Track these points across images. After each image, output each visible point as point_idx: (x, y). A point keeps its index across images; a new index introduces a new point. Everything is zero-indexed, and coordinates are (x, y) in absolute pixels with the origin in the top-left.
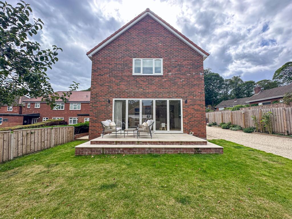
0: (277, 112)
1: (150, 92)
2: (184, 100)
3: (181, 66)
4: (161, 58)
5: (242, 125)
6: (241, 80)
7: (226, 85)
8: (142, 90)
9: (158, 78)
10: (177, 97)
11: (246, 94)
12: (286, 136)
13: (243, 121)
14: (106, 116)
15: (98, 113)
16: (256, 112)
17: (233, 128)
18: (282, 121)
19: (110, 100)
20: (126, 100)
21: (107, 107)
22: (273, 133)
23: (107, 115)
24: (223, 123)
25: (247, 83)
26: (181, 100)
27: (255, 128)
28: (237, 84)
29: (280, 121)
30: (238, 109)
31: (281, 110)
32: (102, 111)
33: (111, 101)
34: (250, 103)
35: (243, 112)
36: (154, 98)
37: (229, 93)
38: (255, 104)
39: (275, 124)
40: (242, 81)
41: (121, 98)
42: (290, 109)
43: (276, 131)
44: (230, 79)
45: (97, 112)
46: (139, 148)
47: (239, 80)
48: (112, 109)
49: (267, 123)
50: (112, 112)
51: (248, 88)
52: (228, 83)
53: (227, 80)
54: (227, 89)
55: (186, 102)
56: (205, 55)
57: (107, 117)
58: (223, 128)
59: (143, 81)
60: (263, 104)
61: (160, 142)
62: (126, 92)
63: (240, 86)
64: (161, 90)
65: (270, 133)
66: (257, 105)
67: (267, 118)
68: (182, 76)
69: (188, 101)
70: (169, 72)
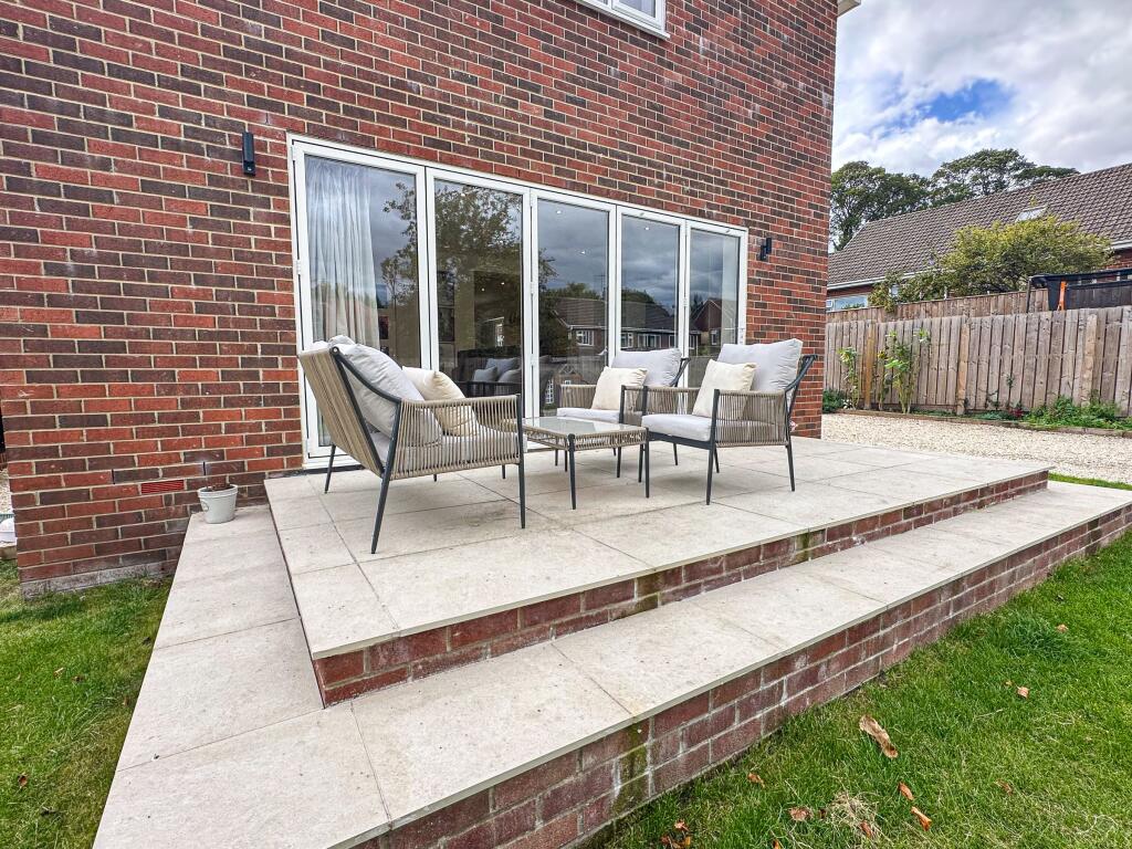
0: (936, 334)
1: (593, 148)
8: (536, 111)
9: (635, 53)
10: (726, 213)
12: (962, 416)
14: (222, 309)
15: (116, 274)
16: (854, 331)
18: (952, 365)
19: (263, 146)
20: (419, 171)
21: (223, 212)
23: (236, 297)
26: (744, 237)
29: (943, 366)
31: (955, 325)
32: (171, 249)
33: (268, 161)
36: (618, 196)
39: (924, 377)
41: (366, 143)
42: (989, 322)
43: (922, 402)
45: (101, 258)
48: (288, 246)
50: (289, 274)
55: (766, 249)
57: (237, 323)
59: (548, 38)
62: (413, 101)
64: (654, 150)
65: (904, 409)
67: (905, 354)
68: (752, 83)
69: (776, 245)
70: (699, 26)
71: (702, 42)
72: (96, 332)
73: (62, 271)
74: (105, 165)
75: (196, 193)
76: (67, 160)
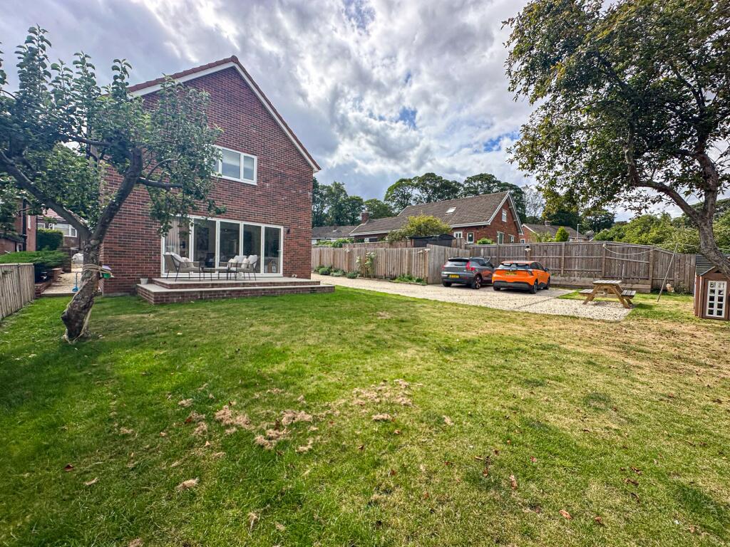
1: (235, 210)
2: (286, 229)
3: (284, 176)
4: (255, 155)
5: (346, 269)
6: (345, 191)
7: (321, 195)
9: (248, 189)
10: (276, 223)
11: (350, 218)
13: (347, 264)
14: (146, 245)
15: (126, 238)
16: (361, 251)
17: (335, 274)
20: (190, 217)
21: (147, 226)
22: (375, 277)
23: (148, 243)
24: (321, 267)
25: (352, 199)
26: (282, 228)
27: (358, 273)
28: (338, 197)
30: (341, 246)
32: (137, 234)
34: (355, 236)
35: (348, 251)
37: (325, 212)
38: (360, 239)
39: (378, 266)
40: (346, 195)
44: (329, 187)
45: (124, 235)
46: (250, 290)
47: (343, 191)
49: (371, 265)
51: (353, 208)
52: (325, 192)
53: (324, 187)
54: (322, 202)
55: (288, 232)
56: (315, 169)
57: (149, 247)
58: (322, 274)
59: (223, 188)
60: (370, 240)
61: (271, 283)
63: (344, 202)
66: (363, 241)
67: (372, 259)
68: (284, 192)
69: (292, 231)
70: (267, 181)
71: (268, 185)
72: (122, 249)
73: (116, 238)
74: (126, 219)
75: (142, 223)
76: (120, 219)
